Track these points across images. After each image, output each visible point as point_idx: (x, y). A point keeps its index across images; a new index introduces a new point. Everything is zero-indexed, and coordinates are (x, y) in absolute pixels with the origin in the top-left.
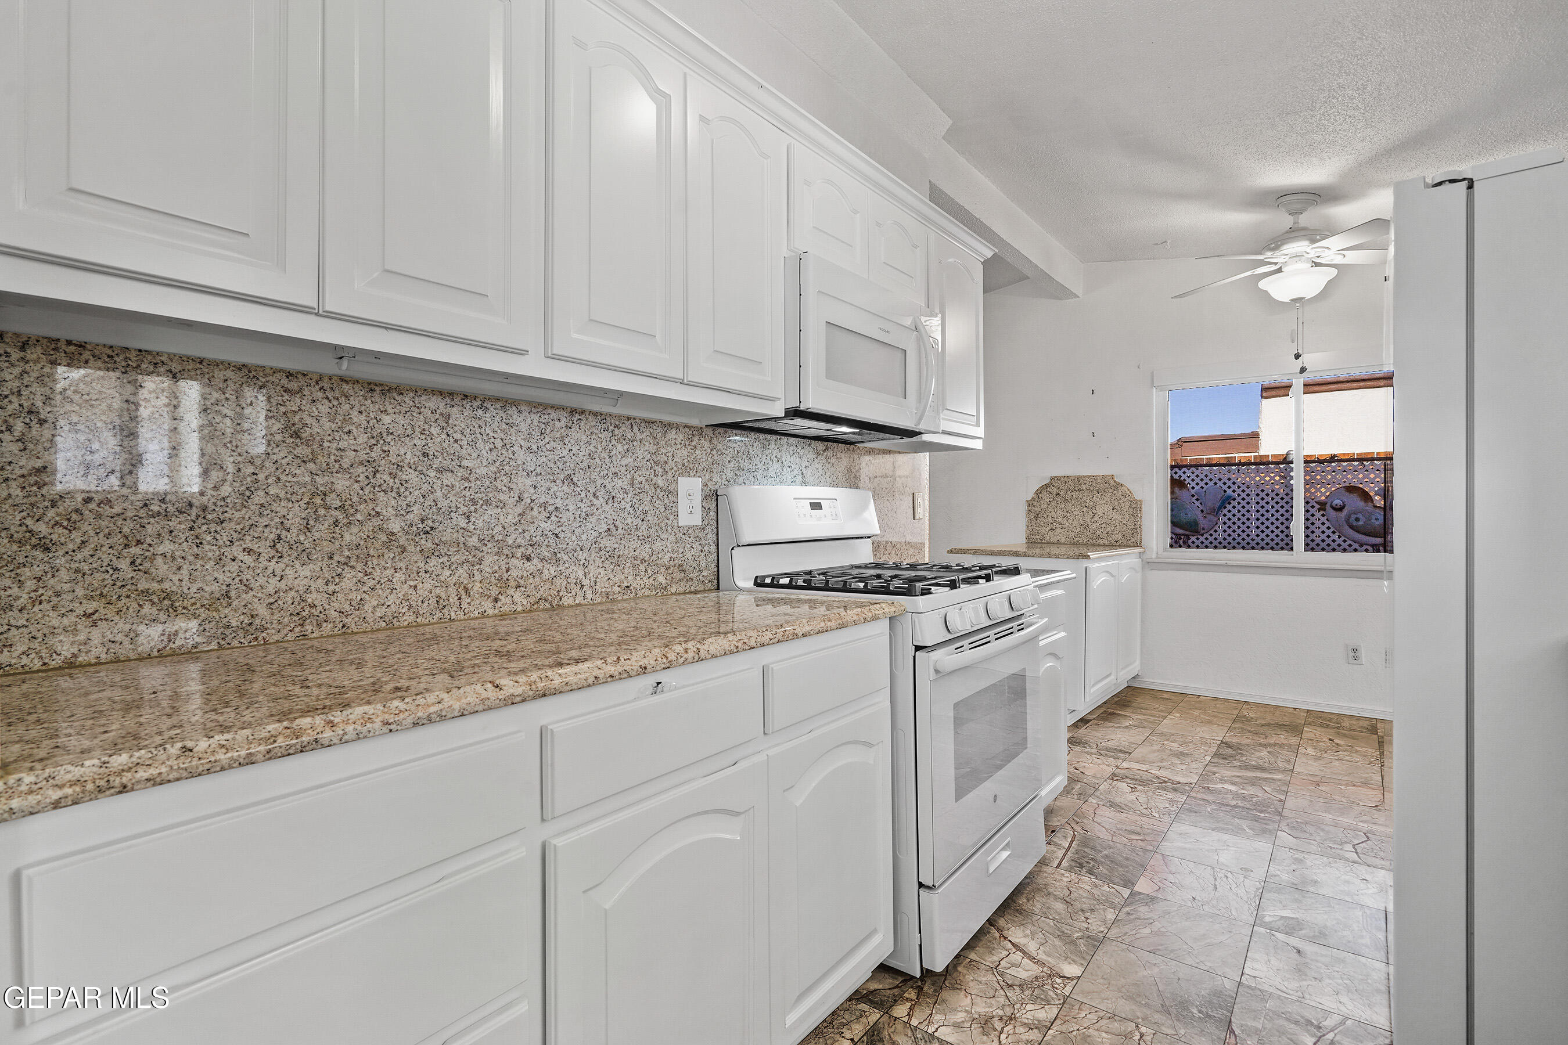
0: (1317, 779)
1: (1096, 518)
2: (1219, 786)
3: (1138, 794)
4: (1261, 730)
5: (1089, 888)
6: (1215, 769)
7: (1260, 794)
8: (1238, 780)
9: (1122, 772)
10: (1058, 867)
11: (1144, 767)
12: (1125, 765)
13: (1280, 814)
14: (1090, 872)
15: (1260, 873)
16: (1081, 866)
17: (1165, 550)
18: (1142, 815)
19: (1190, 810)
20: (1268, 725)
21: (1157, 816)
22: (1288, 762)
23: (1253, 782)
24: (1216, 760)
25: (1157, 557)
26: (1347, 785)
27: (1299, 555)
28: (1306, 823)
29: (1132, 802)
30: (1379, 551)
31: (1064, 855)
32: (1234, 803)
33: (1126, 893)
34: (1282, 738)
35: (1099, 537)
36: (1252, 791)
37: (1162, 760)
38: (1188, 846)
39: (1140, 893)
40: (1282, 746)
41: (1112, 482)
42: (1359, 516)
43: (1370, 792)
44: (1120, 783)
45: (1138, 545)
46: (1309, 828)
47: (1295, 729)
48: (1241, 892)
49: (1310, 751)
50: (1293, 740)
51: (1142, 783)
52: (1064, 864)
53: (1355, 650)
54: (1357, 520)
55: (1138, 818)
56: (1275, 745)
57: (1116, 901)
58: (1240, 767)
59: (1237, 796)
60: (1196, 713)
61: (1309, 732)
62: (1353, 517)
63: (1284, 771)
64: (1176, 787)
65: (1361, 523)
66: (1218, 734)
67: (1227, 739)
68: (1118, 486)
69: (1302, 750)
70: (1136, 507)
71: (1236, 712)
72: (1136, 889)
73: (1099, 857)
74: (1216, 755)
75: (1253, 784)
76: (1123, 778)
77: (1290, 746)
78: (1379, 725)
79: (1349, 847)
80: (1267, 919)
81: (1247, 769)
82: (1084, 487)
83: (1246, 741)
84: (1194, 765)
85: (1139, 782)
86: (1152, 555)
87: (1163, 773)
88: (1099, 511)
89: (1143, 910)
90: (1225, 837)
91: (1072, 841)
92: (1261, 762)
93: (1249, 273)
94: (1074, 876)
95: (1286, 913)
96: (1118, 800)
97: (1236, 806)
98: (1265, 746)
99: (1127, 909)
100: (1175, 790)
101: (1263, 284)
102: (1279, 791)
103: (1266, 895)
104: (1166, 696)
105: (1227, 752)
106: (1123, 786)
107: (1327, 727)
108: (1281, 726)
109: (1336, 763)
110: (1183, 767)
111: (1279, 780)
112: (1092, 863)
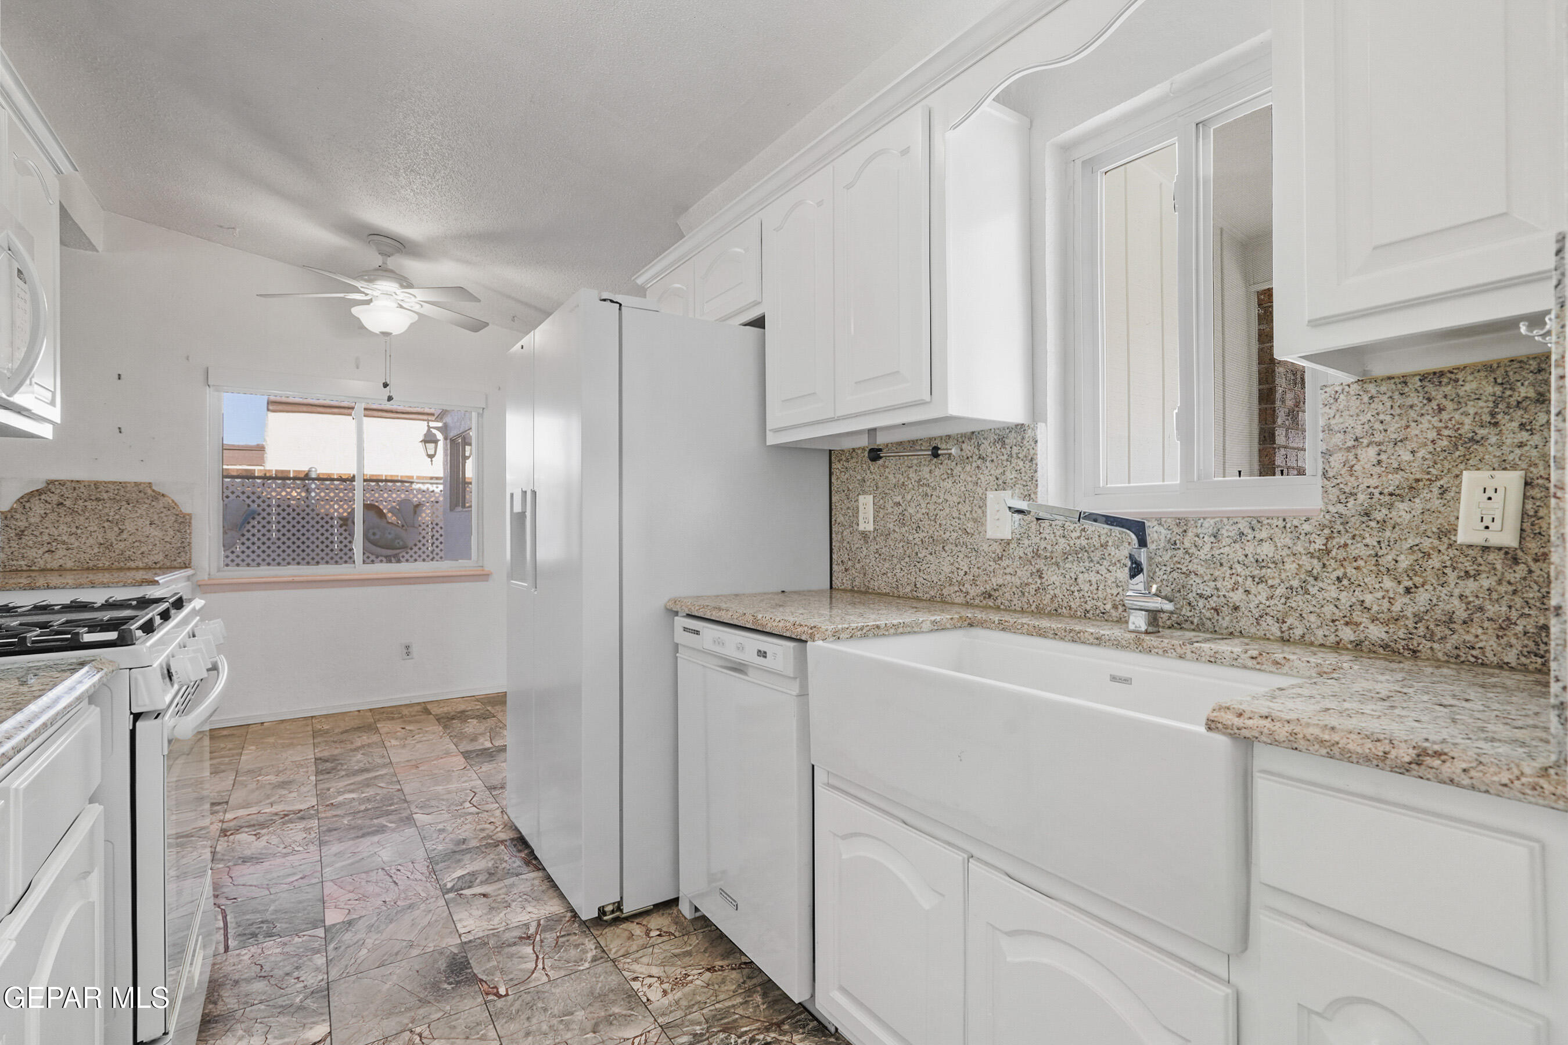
0: (413, 763)
1: (124, 535)
2: (340, 798)
3: (265, 838)
4: (344, 737)
5: (278, 950)
6: (327, 786)
7: (379, 791)
8: (352, 787)
9: (232, 824)
10: (227, 949)
11: (254, 810)
12: (229, 816)
13: (405, 801)
14: (269, 935)
15: (420, 854)
16: (254, 935)
17: (219, 571)
18: (286, 855)
19: (330, 830)
20: (346, 731)
21: (300, 849)
22: (383, 757)
23: (367, 784)
24: (321, 777)
25: (209, 579)
26: (437, 759)
27: (359, 568)
28: (428, 800)
29: (265, 848)
30: (390, 561)
31: (226, 936)
32: (363, 807)
33: (320, 932)
34: (365, 739)
35: (130, 559)
36: (370, 792)
37: (268, 797)
38: (350, 861)
39: (334, 925)
40: (369, 745)
41: (149, 492)
42: (376, 530)
43: (455, 759)
44: (238, 837)
45: (186, 566)
46: (433, 803)
47: (369, 728)
48: (419, 876)
49: (394, 742)
50: (375, 738)
51: (262, 825)
52: (232, 943)
53: (407, 647)
54: (374, 534)
55: (283, 860)
56: (363, 746)
57: (316, 945)
58: (347, 775)
59: (362, 801)
60: (271, 740)
61: (384, 727)
62: (371, 531)
63: (384, 766)
64: (301, 816)
65: (377, 537)
66: (307, 753)
67: (319, 755)
68: (158, 496)
69: (387, 744)
70: (183, 522)
71: (310, 728)
72: (327, 923)
73: (268, 916)
74: (318, 773)
75: (368, 786)
76: (238, 830)
77: (376, 743)
78: (429, 707)
79: (467, 805)
80: (449, 885)
81: (354, 775)
82: (105, 496)
83: (336, 752)
84: (303, 789)
85: (258, 827)
86: (203, 576)
87: (276, 808)
88: (129, 526)
89: (348, 937)
90: (376, 839)
91: (225, 918)
92: (361, 765)
93: (342, 295)
94: (253, 949)
95: (460, 873)
96: (248, 853)
97: (367, 810)
98: (356, 749)
99: (331, 946)
100: (302, 818)
101: (356, 311)
102: (391, 783)
103: (437, 868)
104: (225, 733)
105: (326, 767)
106: (243, 837)
107: (393, 719)
108: (358, 729)
109: (419, 746)
110: (295, 794)
111: (386, 774)
112: (265, 926)
